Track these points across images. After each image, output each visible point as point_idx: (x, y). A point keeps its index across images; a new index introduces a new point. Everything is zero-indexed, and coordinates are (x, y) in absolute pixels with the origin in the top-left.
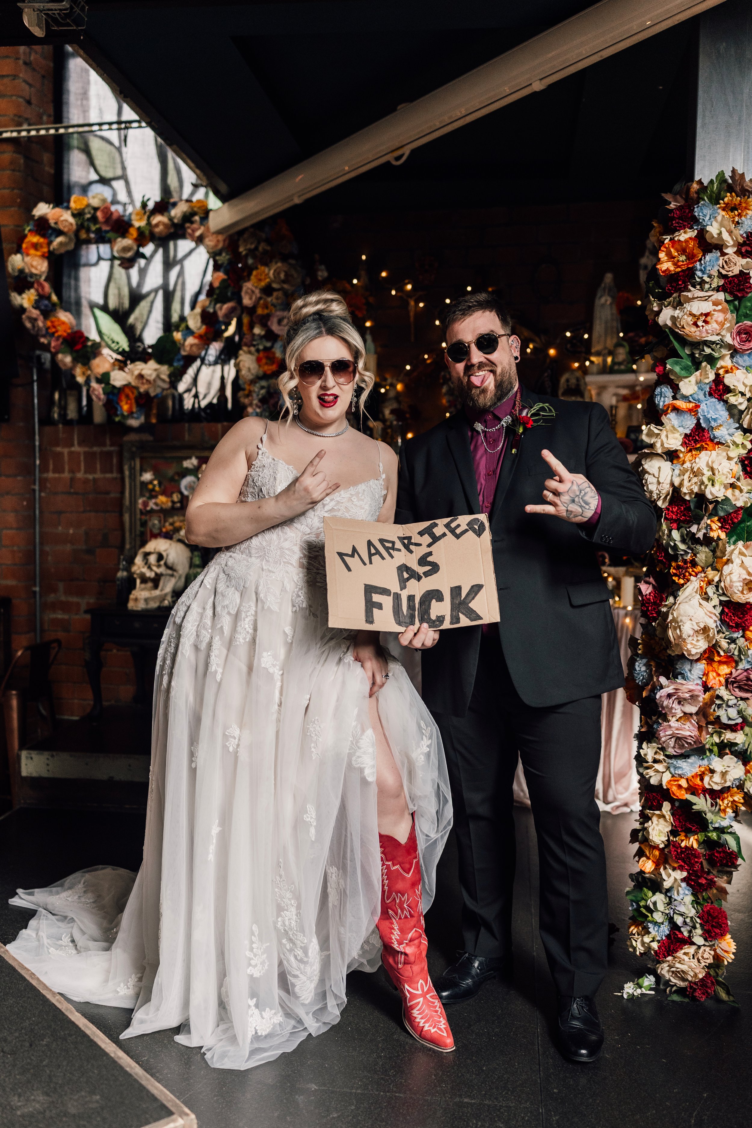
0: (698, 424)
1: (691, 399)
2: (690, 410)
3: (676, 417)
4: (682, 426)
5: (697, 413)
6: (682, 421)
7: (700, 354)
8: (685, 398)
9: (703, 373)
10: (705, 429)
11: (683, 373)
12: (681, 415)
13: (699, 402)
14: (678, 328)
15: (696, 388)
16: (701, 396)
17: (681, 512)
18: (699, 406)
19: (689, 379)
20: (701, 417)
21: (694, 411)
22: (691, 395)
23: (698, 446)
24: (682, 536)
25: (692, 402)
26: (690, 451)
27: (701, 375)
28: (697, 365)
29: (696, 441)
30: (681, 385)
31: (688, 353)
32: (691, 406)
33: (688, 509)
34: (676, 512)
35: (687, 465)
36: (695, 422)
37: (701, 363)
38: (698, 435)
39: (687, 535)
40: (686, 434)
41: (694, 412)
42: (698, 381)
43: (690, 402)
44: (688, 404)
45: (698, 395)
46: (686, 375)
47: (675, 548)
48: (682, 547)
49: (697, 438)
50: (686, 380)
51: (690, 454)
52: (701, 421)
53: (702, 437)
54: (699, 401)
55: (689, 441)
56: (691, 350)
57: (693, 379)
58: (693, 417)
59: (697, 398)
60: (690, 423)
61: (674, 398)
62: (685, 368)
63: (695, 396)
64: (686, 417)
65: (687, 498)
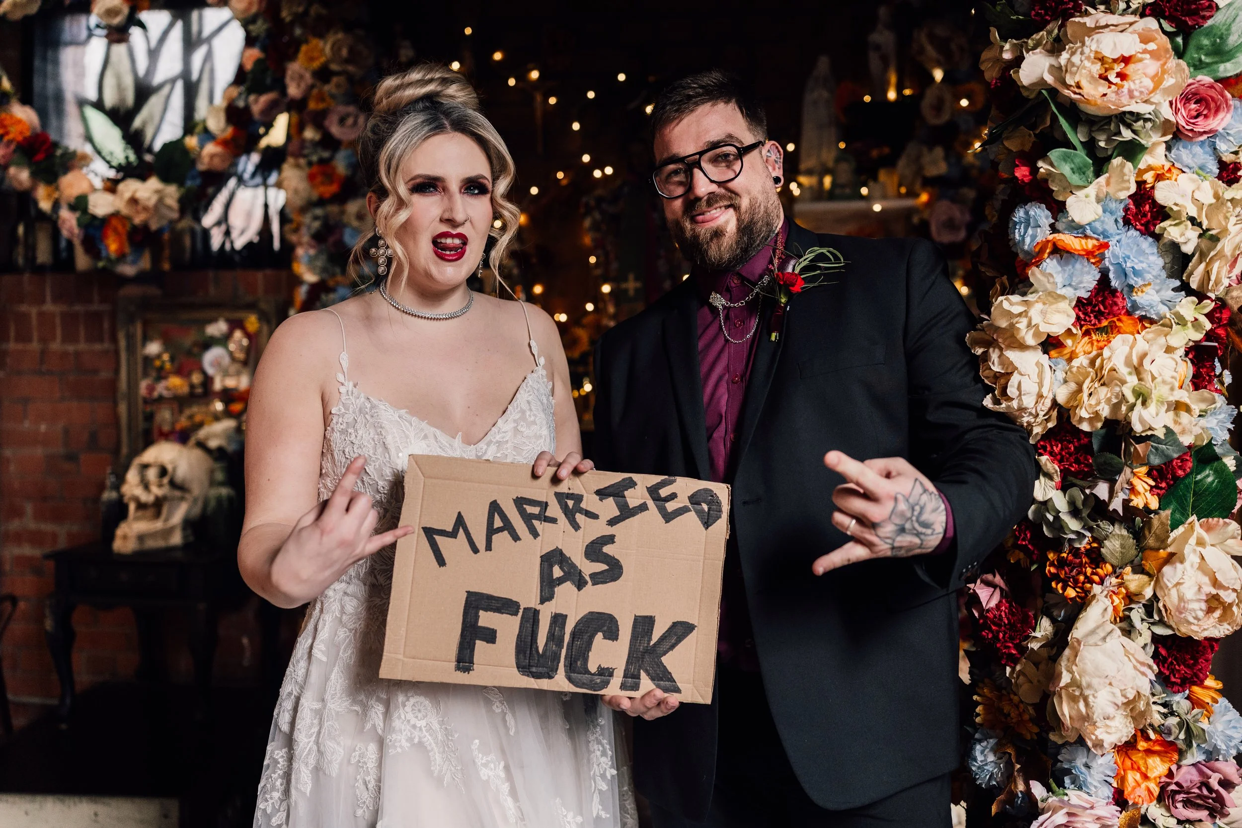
0: (1104, 280)
1: (1089, 232)
2: (1089, 254)
3: (1059, 269)
4: (1070, 285)
5: (1102, 258)
6: (1071, 276)
7: (1109, 140)
8: (1078, 229)
9: (1113, 180)
10: (1116, 290)
11: (1075, 179)
12: (1067, 264)
13: (1105, 237)
14: (1068, 87)
15: (1099, 209)
16: (1111, 227)
17: (1070, 454)
18: (1106, 246)
19: (1086, 191)
20: (1111, 268)
21: (1096, 255)
22: (1089, 224)
23: (1105, 323)
24: (1072, 503)
25: (1091, 238)
26: (1087, 333)
27: (1108, 183)
28: (1100, 165)
29: (1099, 315)
30: (1071, 202)
31: (1083, 140)
32: (1090, 244)
33: (1087, 449)
34: (1060, 453)
35: (1081, 361)
36: (1098, 276)
37: (1108, 159)
38: (1103, 303)
39: (1084, 502)
40: (1079, 300)
41: (1095, 257)
42: (1102, 196)
43: (1086, 237)
44: (1083, 241)
45: (1103, 222)
46: (1081, 183)
47: (1058, 525)
48: (1074, 525)
49: (1102, 308)
50: (1080, 193)
51: (1086, 338)
52: (1111, 275)
53: (1112, 306)
54: (1105, 234)
55: (1085, 314)
56: (1090, 132)
57: (1092, 190)
58: (1093, 267)
59: (1100, 229)
60: (1088, 279)
61: (1054, 229)
62: (1080, 170)
63: (1098, 225)
64: (1078, 266)
65: (1085, 427)
